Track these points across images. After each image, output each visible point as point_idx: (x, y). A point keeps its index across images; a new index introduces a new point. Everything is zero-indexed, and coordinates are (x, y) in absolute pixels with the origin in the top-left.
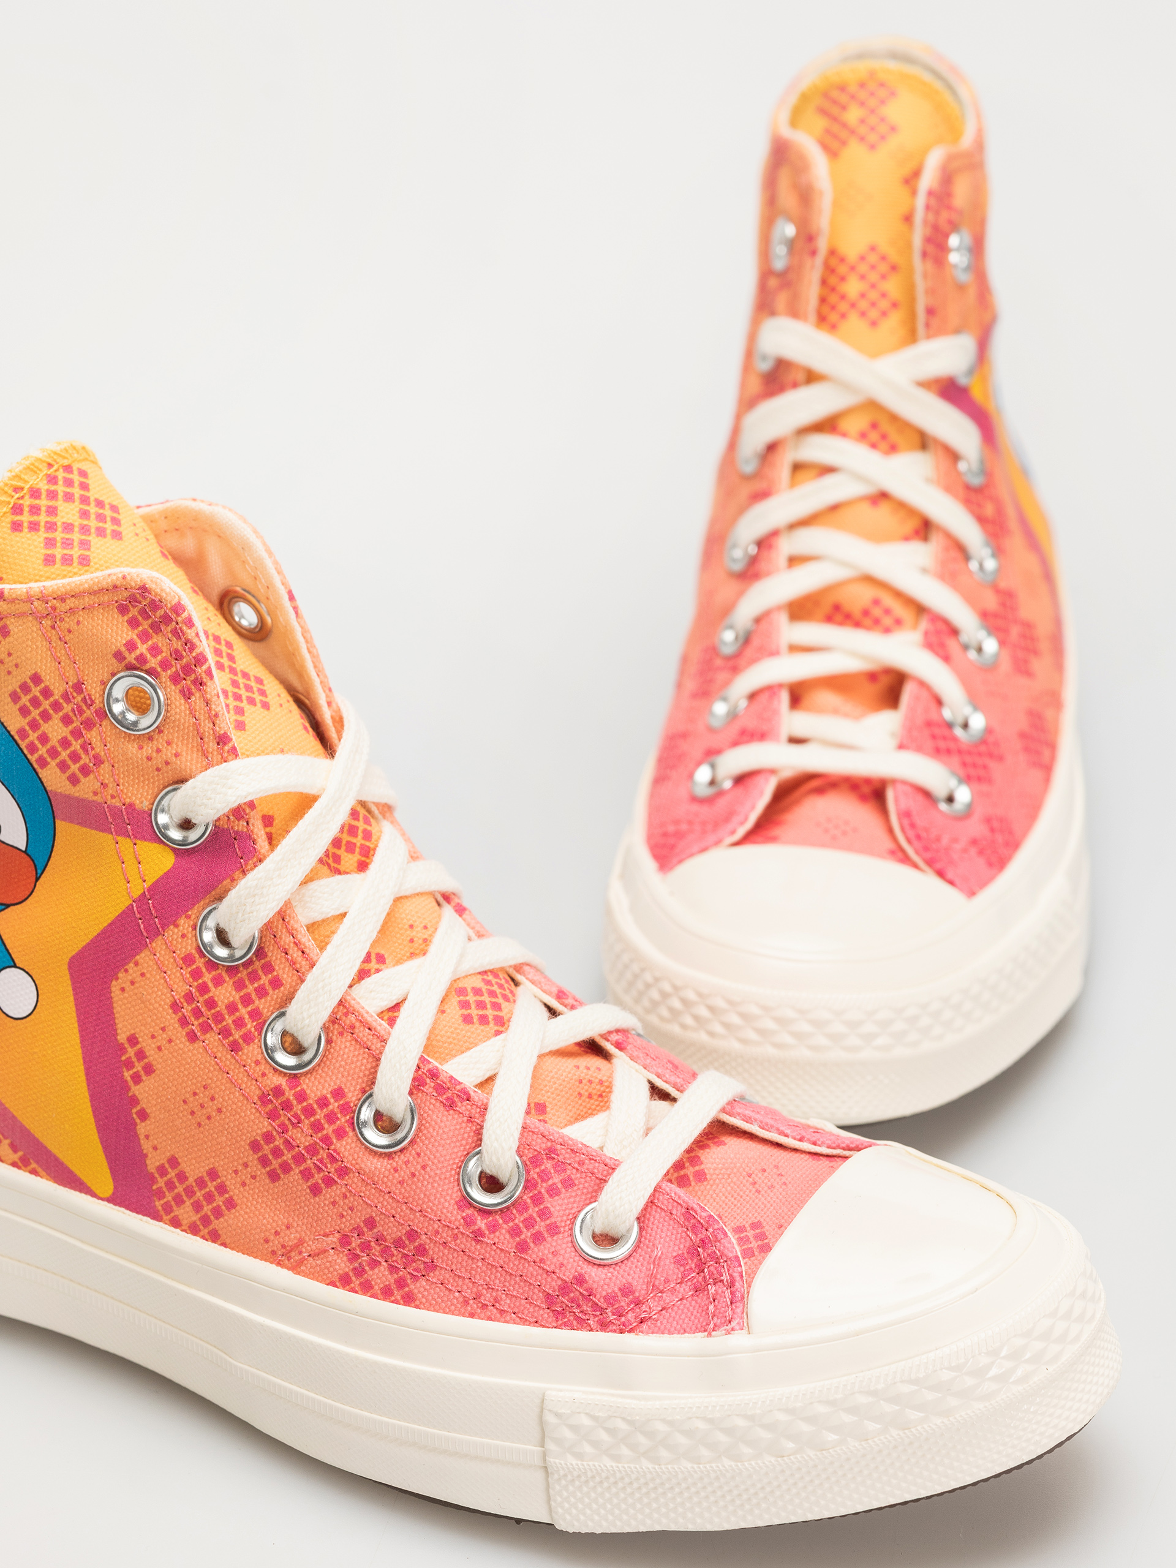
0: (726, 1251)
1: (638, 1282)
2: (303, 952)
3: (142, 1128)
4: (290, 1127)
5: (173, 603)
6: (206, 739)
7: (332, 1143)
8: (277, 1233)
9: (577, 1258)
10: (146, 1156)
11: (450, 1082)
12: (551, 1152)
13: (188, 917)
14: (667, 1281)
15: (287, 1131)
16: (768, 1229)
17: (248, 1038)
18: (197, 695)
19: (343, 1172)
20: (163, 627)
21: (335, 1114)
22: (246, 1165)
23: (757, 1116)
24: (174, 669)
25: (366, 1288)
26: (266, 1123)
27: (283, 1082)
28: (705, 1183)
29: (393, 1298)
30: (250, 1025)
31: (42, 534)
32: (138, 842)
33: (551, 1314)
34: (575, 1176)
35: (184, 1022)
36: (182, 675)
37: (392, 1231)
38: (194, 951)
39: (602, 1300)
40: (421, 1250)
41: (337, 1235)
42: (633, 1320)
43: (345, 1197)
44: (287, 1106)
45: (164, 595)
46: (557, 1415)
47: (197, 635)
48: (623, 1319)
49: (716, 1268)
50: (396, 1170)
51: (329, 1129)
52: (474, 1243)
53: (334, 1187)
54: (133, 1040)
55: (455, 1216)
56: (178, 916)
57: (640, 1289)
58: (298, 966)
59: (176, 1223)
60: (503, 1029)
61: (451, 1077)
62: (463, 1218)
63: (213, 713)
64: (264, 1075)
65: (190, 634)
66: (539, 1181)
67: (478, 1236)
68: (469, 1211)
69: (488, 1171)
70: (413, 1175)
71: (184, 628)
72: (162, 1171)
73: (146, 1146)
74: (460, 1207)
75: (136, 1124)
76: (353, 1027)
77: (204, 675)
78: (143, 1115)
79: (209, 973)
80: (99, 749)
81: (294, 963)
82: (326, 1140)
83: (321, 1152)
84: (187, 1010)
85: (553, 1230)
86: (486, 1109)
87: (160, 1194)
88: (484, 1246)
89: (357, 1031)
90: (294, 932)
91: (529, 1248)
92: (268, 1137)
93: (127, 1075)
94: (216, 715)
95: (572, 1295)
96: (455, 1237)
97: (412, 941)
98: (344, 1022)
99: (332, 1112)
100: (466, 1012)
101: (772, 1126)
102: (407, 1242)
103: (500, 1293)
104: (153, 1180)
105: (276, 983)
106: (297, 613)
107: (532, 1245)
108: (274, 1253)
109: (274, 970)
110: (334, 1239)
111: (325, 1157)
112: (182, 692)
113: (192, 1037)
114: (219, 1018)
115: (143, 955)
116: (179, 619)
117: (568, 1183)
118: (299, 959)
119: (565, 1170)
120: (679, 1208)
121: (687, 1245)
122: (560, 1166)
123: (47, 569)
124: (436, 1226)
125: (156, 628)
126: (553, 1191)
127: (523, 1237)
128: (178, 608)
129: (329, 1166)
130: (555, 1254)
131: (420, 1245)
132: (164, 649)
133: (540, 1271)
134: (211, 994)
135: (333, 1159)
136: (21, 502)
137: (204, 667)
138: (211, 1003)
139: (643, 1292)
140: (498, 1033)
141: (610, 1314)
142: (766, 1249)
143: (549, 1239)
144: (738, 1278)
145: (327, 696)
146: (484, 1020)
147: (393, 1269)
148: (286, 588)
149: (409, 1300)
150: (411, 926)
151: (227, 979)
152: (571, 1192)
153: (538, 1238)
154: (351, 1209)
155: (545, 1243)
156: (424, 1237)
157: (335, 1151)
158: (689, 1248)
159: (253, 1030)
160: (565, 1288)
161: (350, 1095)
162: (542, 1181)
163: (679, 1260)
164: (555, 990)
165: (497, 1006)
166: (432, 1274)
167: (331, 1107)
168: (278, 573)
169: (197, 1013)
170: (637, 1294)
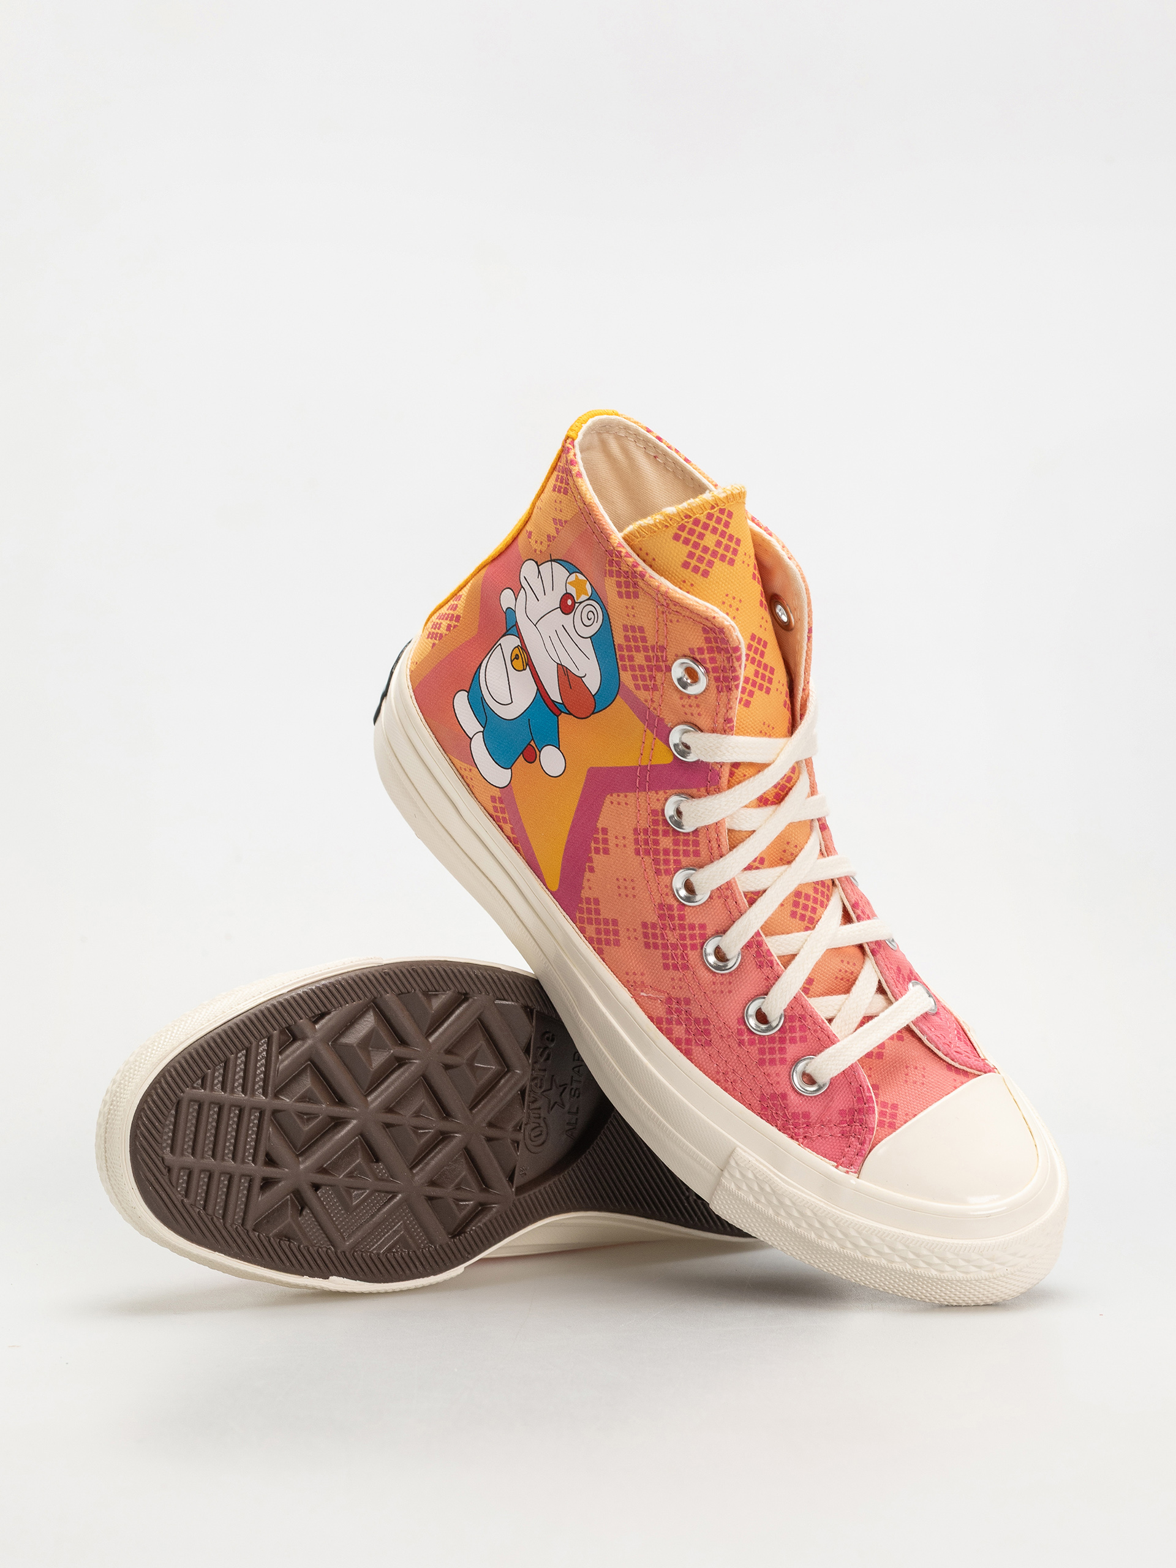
0: (869, 1122)
1: (815, 1112)
2: (719, 846)
3: (587, 875)
4: (668, 929)
5: (735, 646)
6: (719, 715)
7: (686, 950)
8: (634, 974)
9: (788, 1083)
10: (583, 888)
11: (766, 953)
12: (802, 1018)
13: (666, 793)
14: (830, 1121)
15: (666, 930)
16: (900, 1113)
17: (667, 872)
18: (725, 693)
19: (685, 967)
20: (722, 652)
21: (696, 936)
22: (635, 930)
23: (928, 1032)
24: (718, 675)
25: (668, 1033)
26: (656, 919)
27: (676, 904)
28: (881, 1060)
29: (680, 1047)
30: (672, 866)
31: (689, 548)
32: (657, 739)
33: (760, 1106)
34: (809, 1036)
35: (637, 842)
36: (721, 679)
37: (696, 1013)
38: (660, 810)
39: (790, 1114)
40: (707, 1032)
41: (666, 995)
42: (801, 1134)
43: (680, 980)
44: (672, 917)
45: (731, 640)
46: (736, 1163)
47: (740, 666)
48: (796, 1130)
49: (859, 1129)
50: (714, 983)
51: (688, 942)
52: (737, 1045)
53: (676, 972)
54: (605, 831)
55: (735, 1025)
56: (660, 788)
57: (813, 1119)
58: (713, 851)
59: (582, 930)
60: (811, 926)
61: (769, 950)
62: (738, 1029)
63: (730, 706)
64: (667, 894)
65: (736, 664)
66: (788, 1031)
67: (741, 1043)
68: (743, 1027)
69: (763, 1010)
70: (722, 992)
71: (734, 660)
72: (588, 901)
73: (585, 884)
74: (738, 1022)
75: (585, 871)
76: (727, 897)
77: (733, 686)
78: (592, 870)
79: (663, 826)
80: (658, 682)
81: (712, 849)
82: (684, 946)
83: (678, 950)
84: (642, 836)
85: (783, 1061)
86: (779, 977)
87: (581, 911)
88: (742, 1050)
89: (728, 900)
90: (719, 834)
91: (765, 1064)
92: (654, 926)
93: (593, 845)
94: (731, 708)
95: (776, 1102)
96: (729, 1036)
97: (784, 851)
98: (724, 892)
99: (695, 934)
100: (794, 909)
101: (934, 1041)
102: (702, 1024)
103: (738, 1078)
104: (581, 901)
105: (697, 854)
106: (809, 640)
107: (767, 1064)
108: (628, 981)
109: (699, 847)
110: (663, 997)
111: (679, 954)
112: (717, 687)
113: (637, 852)
114: (656, 852)
115: (631, 794)
116: (734, 655)
117: (803, 1039)
118: (715, 849)
119: (805, 1031)
120: (856, 1084)
121: (850, 1107)
122: (803, 1028)
123: (682, 569)
124: (721, 1025)
125: (719, 650)
126: (793, 1040)
127: (765, 1057)
128: (737, 649)
129: (679, 960)
130: (777, 1075)
131: (708, 1029)
132: (718, 662)
133: (765, 1080)
134: (658, 838)
135: (683, 958)
136: (686, 524)
137: (736, 683)
138: (656, 842)
139: (814, 1121)
140: (807, 929)
141: (791, 1123)
142: (893, 1127)
143: (778, 1065)
144: (867, 1142)
145: (805, 685)
146: (803, 917)
147: (687, 1031)
148: (809, 626)
149: (687, 1054)
150: (788, 843)
151: (671, 835)
152: (803, 1045)
153: (772, 1062)
154: (681, 988)
155: (775, 1066)
156: (712, 1026)
157: (686, 954)
158: (850, 1109)
159: (672, 869)
160: (774, 1096)
161: (708, 930)
162: (790, 1032)
163: (842, 1113)
164: (853, 901)
165: (814, 910)
166: (707, 1047)
167: (695, 932)
168: (809, 617)
169: (646, 842)
170: (810, 1121)
